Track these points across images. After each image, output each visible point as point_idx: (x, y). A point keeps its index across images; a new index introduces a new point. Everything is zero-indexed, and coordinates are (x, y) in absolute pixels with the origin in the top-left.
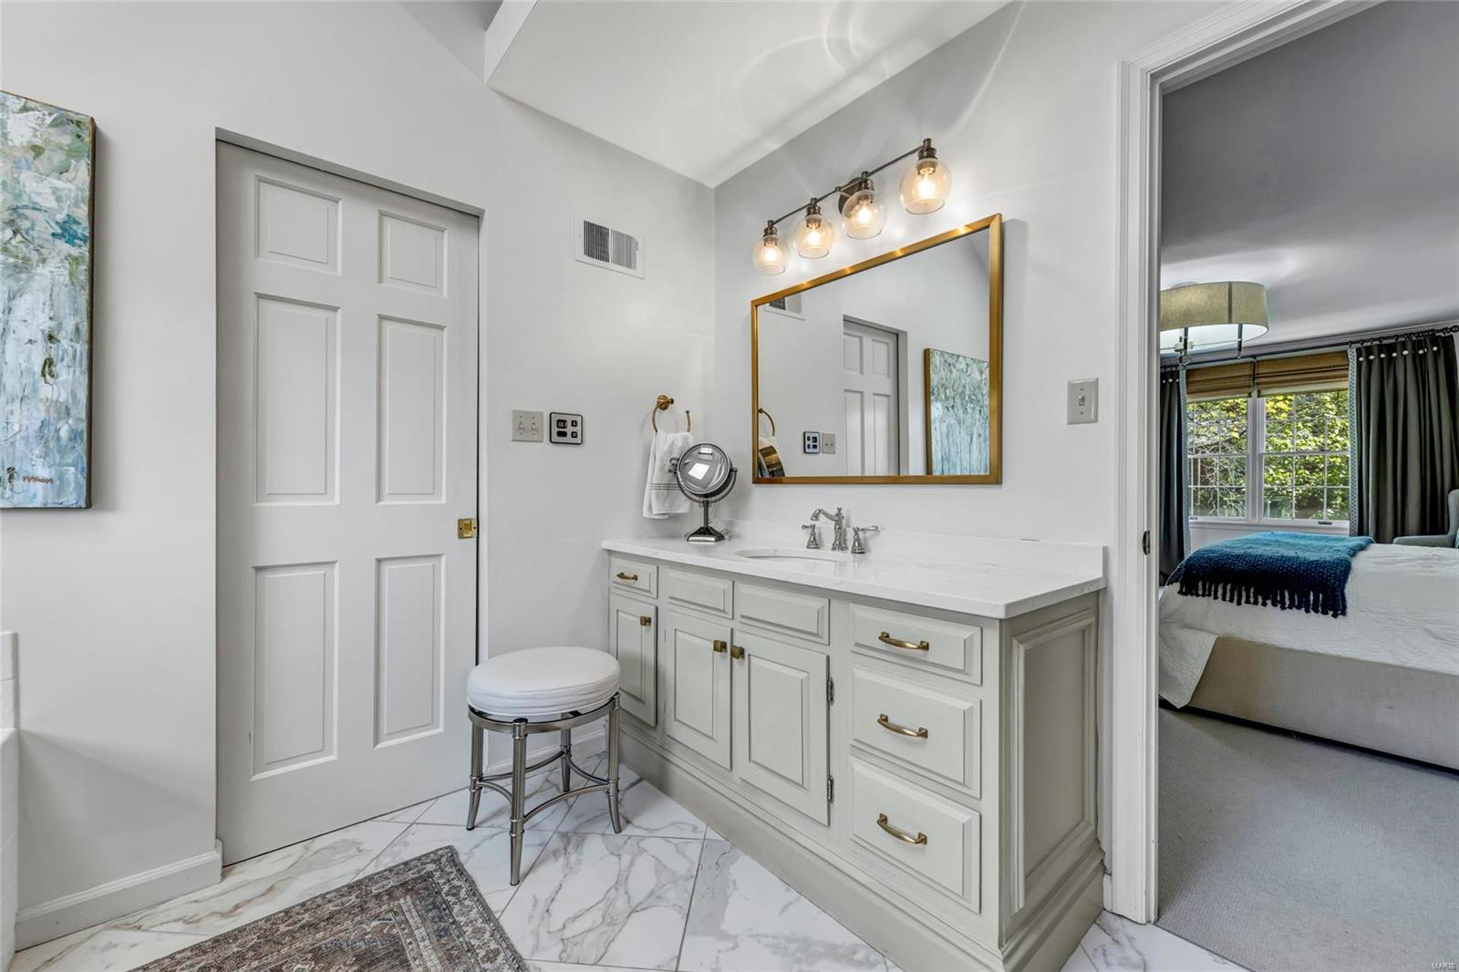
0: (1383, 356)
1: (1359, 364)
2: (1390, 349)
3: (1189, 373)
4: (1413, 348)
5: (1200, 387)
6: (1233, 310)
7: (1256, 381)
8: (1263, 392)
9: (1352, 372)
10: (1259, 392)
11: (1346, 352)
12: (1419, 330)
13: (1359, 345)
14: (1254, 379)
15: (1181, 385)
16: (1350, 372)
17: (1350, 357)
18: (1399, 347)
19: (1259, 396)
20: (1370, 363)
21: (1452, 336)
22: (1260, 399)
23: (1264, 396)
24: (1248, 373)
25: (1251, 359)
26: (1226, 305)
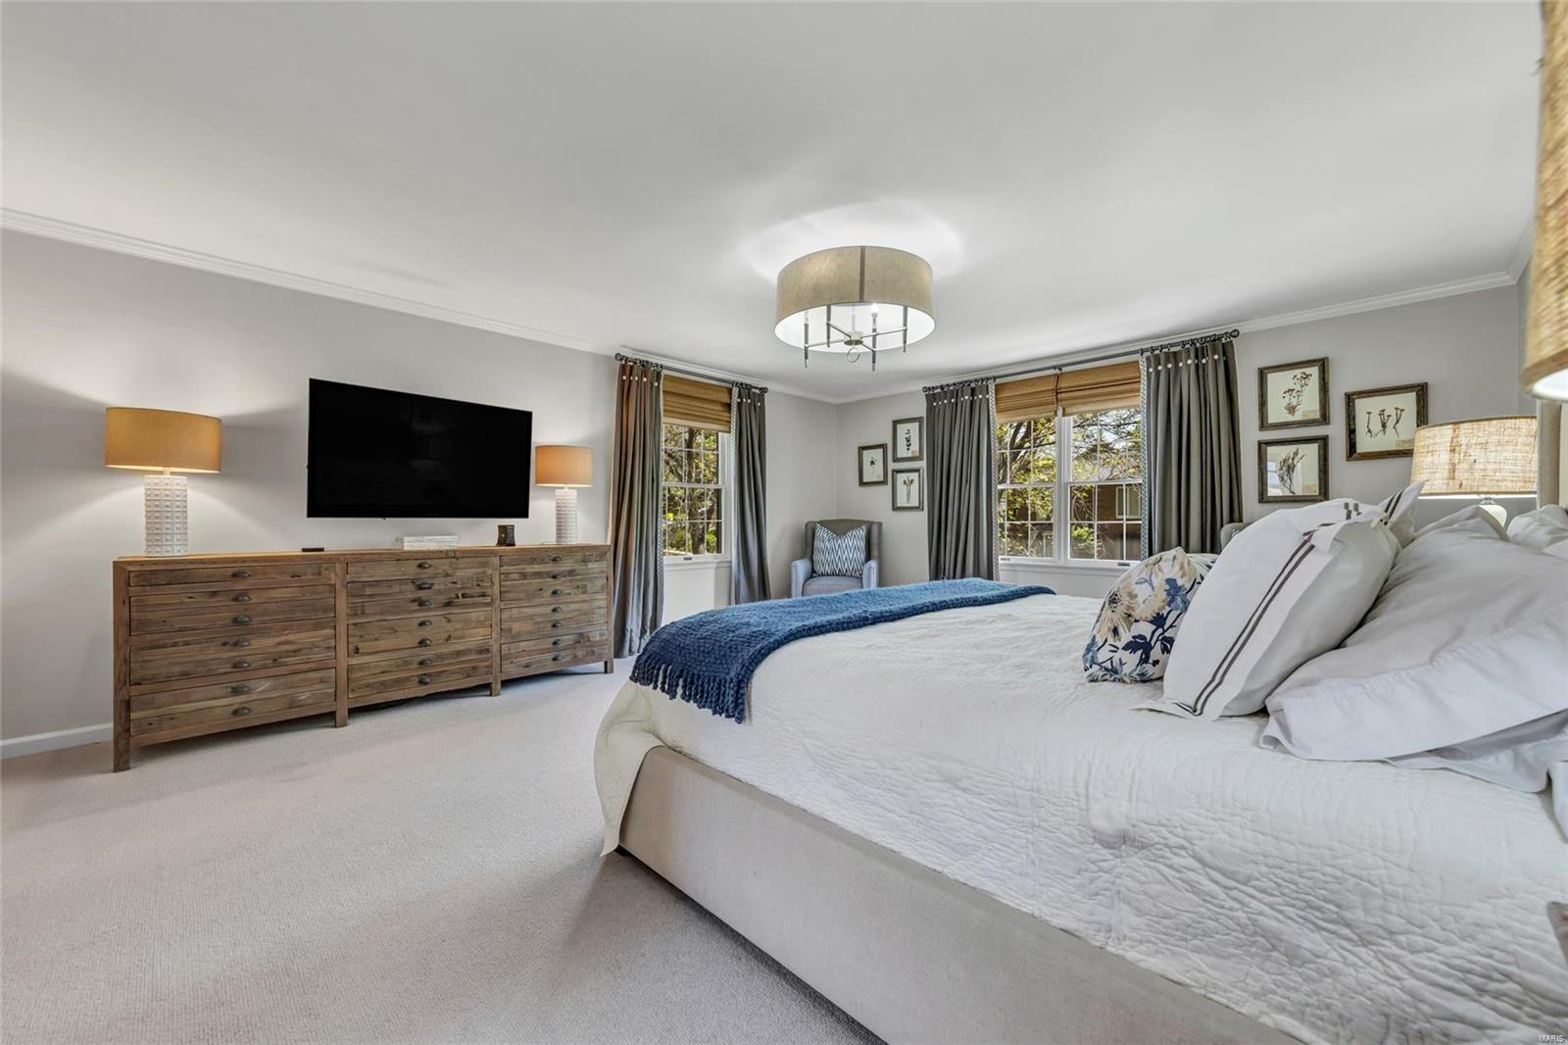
0: (1170, 366)
1: (1149, 374)
2: (1175, 357)
3: (999, 388)
4: (1197, 357)
5: (1010, 404)
6: (866, 283)
7: (1059, 396)
8: (1068, 410)
9: (1143, 385)
10: (1064, 409)
11: (1137, 362)
12: (1203, 335)
13: (1149, 354)
14: (1057, 393)
15: (990, 401)
16: (1142, 385)
17: (1141, 367)
18: (1183, 356)
19: (1064, 415)
20: (1158, 373)
21: (1231, 342)
22: (1066, 418)
23: (1070, 415)
24: (1050, 388)
25: (1057, 371)
26: (858, 277)
